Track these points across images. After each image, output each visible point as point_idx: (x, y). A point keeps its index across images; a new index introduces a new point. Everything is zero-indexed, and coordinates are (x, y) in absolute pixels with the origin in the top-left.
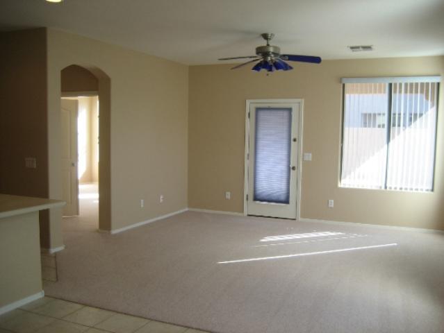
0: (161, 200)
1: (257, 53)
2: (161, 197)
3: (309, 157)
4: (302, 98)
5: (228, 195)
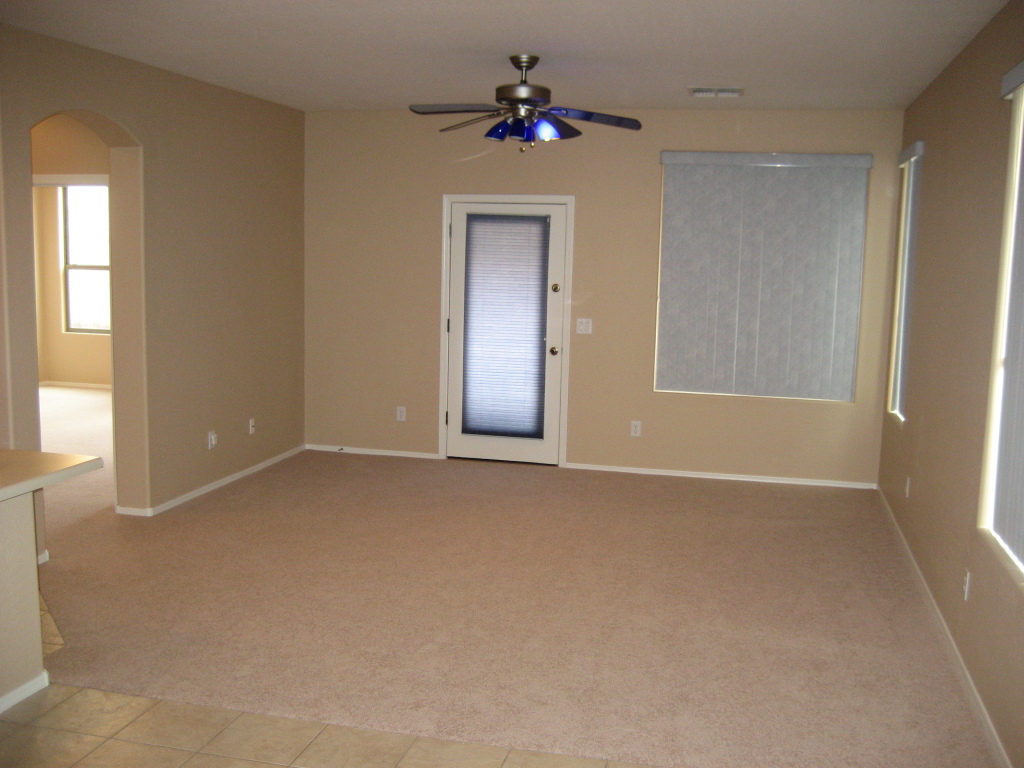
0: (252, 431)
1: (499, 100)
2: (251, 422)
3: (586, 326)
4: (570, 194)
5: (402, 414)
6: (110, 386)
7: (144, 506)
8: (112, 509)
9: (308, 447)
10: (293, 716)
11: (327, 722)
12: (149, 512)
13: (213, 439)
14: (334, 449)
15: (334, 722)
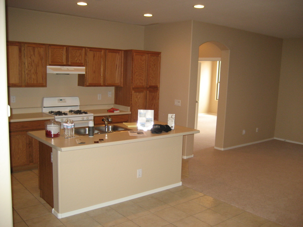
0: (257, 131)
2: (257, 129)
6: (217, 114)
7: (221, 147)
8: (214, 147)
9: (275, 138)
10: (237, 207)
11: (246, 210)
12: (222, 149)
13: (244, 132)
14: (283, 140)
15: (248, 211)
